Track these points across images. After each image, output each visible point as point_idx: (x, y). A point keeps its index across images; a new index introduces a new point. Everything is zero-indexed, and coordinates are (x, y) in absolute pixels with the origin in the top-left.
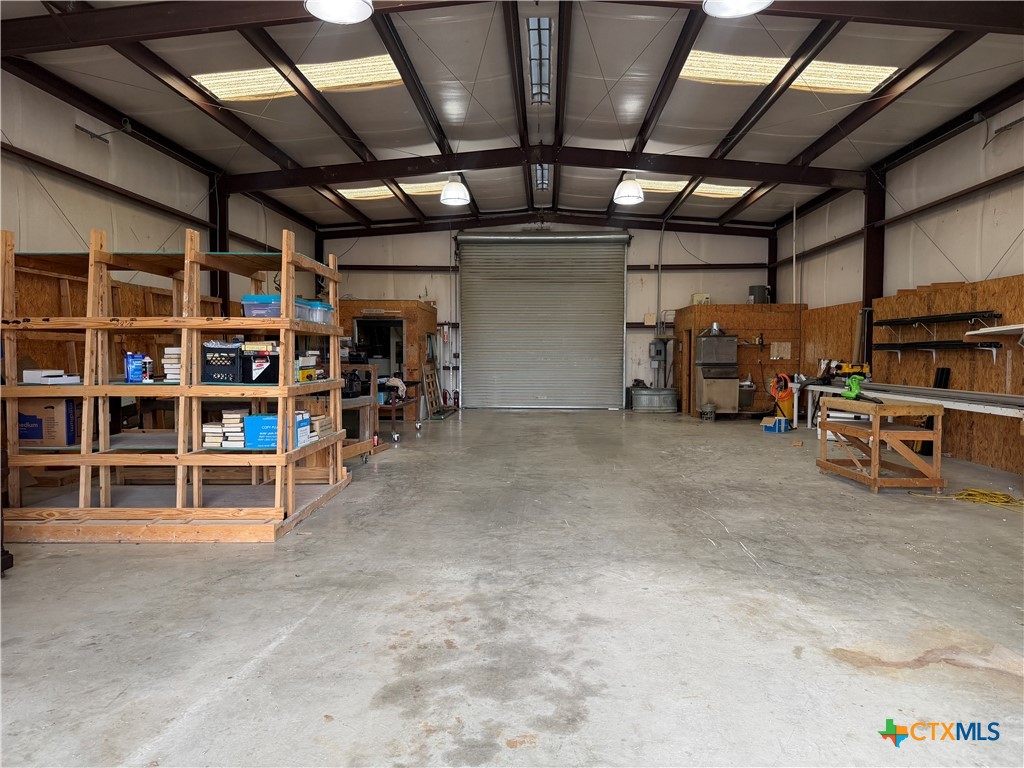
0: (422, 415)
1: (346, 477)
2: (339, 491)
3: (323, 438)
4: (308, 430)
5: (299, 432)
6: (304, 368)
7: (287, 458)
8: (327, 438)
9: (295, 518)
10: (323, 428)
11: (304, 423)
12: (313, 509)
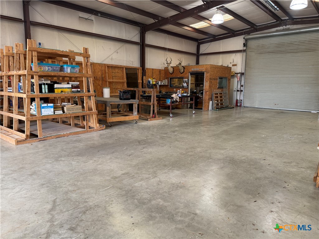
0: (210, 108)
1: (99, 127)
2: (90, 132)
3: (69, 113)
4: (52, 110)
5: (43, 110)
6: (59, 88)
7: (27, 118)
8: (74, 113)
9: (38, 139)
10: (70, 110)
11: (47, 107)
12: (59, 137)
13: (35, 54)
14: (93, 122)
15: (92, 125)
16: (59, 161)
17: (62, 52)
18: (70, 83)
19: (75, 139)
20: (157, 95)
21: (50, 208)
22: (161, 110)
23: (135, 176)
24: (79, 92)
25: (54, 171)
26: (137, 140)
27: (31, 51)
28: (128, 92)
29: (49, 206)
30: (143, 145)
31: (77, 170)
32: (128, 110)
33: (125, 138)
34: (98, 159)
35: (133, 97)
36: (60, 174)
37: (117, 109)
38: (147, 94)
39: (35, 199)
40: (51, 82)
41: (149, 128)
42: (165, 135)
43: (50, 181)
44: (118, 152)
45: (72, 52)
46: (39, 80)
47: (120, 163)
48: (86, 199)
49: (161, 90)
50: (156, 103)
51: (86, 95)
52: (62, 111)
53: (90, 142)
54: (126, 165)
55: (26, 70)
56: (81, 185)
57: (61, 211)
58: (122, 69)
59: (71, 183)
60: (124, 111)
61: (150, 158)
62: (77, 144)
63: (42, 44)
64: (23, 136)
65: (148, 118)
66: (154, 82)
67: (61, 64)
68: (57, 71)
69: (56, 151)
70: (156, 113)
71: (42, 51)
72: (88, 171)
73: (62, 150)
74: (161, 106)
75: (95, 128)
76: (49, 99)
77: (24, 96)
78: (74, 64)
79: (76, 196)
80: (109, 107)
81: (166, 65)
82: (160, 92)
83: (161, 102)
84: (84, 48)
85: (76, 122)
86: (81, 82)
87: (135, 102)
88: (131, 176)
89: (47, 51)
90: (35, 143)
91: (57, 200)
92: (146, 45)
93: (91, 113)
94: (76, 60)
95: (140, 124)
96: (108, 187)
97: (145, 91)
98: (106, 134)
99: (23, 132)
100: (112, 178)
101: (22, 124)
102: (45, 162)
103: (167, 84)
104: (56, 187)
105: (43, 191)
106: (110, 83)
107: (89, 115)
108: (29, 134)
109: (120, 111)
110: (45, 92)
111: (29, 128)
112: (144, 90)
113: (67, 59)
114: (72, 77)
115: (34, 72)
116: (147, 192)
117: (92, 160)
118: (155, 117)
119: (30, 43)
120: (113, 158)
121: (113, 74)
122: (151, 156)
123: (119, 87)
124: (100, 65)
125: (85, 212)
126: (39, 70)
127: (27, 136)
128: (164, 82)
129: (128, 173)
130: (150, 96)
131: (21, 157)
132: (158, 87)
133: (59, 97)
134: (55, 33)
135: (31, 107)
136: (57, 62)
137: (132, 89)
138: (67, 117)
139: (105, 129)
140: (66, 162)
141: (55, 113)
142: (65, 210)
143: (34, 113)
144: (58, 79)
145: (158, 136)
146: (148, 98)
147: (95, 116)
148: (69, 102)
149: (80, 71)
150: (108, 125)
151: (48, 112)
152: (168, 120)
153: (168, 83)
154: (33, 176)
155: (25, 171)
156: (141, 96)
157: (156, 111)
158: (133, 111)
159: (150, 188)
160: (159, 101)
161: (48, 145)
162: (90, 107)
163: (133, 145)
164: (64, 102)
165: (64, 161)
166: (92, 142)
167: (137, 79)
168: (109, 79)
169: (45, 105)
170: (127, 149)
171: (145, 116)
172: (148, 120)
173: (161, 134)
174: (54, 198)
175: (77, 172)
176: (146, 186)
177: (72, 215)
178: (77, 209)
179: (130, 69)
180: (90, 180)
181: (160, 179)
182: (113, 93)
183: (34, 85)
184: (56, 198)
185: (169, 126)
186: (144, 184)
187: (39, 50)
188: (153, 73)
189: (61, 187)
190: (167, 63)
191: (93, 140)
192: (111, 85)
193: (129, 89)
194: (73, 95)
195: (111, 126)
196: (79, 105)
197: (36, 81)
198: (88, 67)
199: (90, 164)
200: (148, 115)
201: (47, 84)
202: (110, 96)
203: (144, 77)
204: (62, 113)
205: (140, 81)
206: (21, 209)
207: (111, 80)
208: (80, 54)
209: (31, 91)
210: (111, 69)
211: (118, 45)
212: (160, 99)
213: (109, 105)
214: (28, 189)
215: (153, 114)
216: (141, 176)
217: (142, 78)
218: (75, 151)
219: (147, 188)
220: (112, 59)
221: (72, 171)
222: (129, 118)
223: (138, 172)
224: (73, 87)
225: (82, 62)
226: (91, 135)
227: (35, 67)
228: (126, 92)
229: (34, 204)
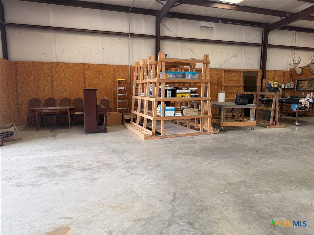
1: (213, 131)
2: (204, 134)
3: (187, 116)
4: (173, 112)
5: (166, 112)
6: (180, 93)
7: (154, 118)
8: (191, 116)
9: (161, 136)
10: (188, 112)
11: (170, 110)
12: (177, 136)
13: (164, 64)
14: (207, 125)
15: (206, 128)
16: (178, 158)
17: (185, 60)
18: (190, 88)
19: (190, 139)
20: (279, 100)
21: (171, 199)
22: (283, 117)
23: (253, 186)
24: (197, 96)
25: (174, 166)
26: (254, 148)
27: (161, 61)
28: (246, 96)
29: (170, 197)
30: (261, 154)
31: (193, 169)
32: (243, 115)
33: (240, 144)
34: (213, 162)
35: (251, 101)
36: (178, 169)
37: (231, 114)
38: (266, 99)
39: (159, 188)
40: (174, 88)
41: (268, 136)
42: (289, 146)
43: (171, 175)
44: (233, 158)
45: (193, 60)
46: (165, 86)
47: (235, 170)
48: (202, 198)
49: (284, 94)
50: (278, 108)
51: (202, 100)
52: (181, 114)
53: (204, 144)
54: (242, 172)
55: (156, 78)
56: (198, 184)
57: (181, 204)
58: (239, 72)
59: (188, 180)
60: (239, 116)
61: (270, 170)
62: (192, 145)
63: (168, 55)
64: (150, 133)
65: (267, 125)
66: (275, 85)
67: (183, 71)
68: (180, 78)
69: (175, 149)
70: (278, 120)
71: (169, 61)
72: (203, 172)
73: (180, 148)
74: (283, 113)
75: (209, 131)
76: (171, 103)
77: (153, 100)
78: (194, 71)
79: (194, 193)
80: (224, 111)
81: (293, 66)
82: (283, 96)
83: (284, 108)
84: (204, 55)
85: (192, 124)
86: (200, 87)
87: (253, 107)
88: (247, 185)
89: (173, 61)
90: (158, 139)
91: (177, 193)
92: (269, 45)
93: (206, 116)
94: (196, 67)
95: (257, 131)
96: (224, 191)
97: (263, 95)
98: (219, 138)
99: (150, 129)
100: (228, 183)
101: (150, 123)
102: (167, 157)
103: (292, 87)
104: (175, 180)
105: (165, 182)
106: (225, 87)
107: (204, 119)
108: (155, 132)
109: (234, 116)
110: (169, 97)
111: (155, 126)
112: (263, 93)
113: (188, 67)
114: (191, 83)
115: (162, 80)
116: (268, 207)
117: (206, 161)
118: (276, 125)
119: (160, 55)
120: (228, 163)
121: (230, 78)
122: (271, 167)
123: (235, 91)
124: (217, 70)
125: (202, 210)
126: (166, 77)
127: (153, 133)
128: (289, 85)
129: (245, 182)
130: (271, 101)
131: (149, 150)
132: (281, 90)
133: (178, 101)
134: (179, 44)
135: (158, 109)
136: (179, 70)
137: (250, 93)
138: (184, 119)
139: (218, 133)
140: (184, 159)
141: (176, 115)
142: (183, 204)
143: (159, 114)
144: (180, 84)
145: (280, 147)
146: (269, 103)
147: (209, 120)
148: (187, 105)
149: (200, 77)
150: (221, 129)
151: (170, 114)
152: (293, 128)
153: (294, 85)
154: (157, 167)
155: (151, 162)
156: (259, 101)
157: (277, 118)
158: (249, 117)
159: (271, 202)
160: (281, 106)
161: (169, 142)
162: (205, 110)
163: (249, 152)
164: (183, 106)
165: (182, 158)
166: (206, 145)
167: (256, 82)
168: (225, 83)
169: (168, 108)
170: (242, 156)
171: (263, 123)
172: (267, 128)
173: (284, 144)
174: (174, 190)
175: (193, 171)
176: (266, 200)
177: (190, 210)
178: (195, 206)
179: (249, 72)
180: (206, 181)
181: (283, 195)
182: (227, 97)
183: (161, 90)
184: (176, 192)
185: (294, 136)
186: (264, 197)
187: (167, 61)
188: (275, 75)
189: (180, 182)
190: (294, 63)
191: (207, 142)
192: (226, 89)
193: (246, 93)
194: (191, 99)
195: (224, 131)
196: (196, 109)
197: (163, 87)
198: (207, 73)
199: (205, 165)
200: (266, 121)
201: (171, 90)
202: (225, 100)
203: (264, 80)
204: (181, 115)
205: (259, 84)
206: (149, 194)
207: (227, 85)
208: (201, 61)
209: (159, 96)
210: (227, 73)
211: (236, 48)
212: (282, 104)
213: (223, 109)
214: (154, 178)
215: (273, 121)
216: (259, 187)
217: (261, 81)
218: (191, 151)
219: (268, 202)
220: (229, 63)
221: (189, 169)
222: (245, 124)
223: (256, 182)
224: (192, 92)
225: (202, 68)
226: (205, 138)
227: (163, 76)
228: (243, 96)
229: (158, 192)
